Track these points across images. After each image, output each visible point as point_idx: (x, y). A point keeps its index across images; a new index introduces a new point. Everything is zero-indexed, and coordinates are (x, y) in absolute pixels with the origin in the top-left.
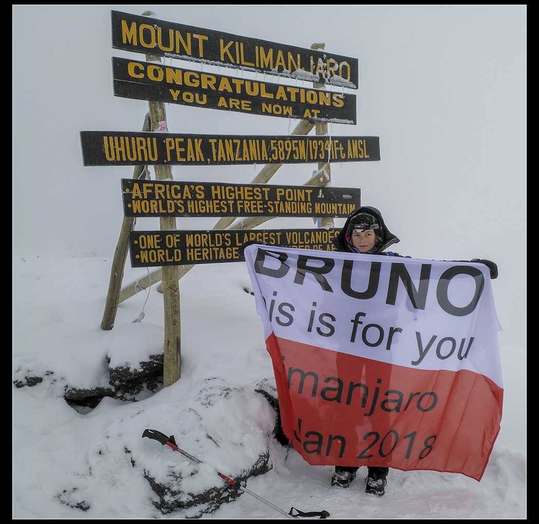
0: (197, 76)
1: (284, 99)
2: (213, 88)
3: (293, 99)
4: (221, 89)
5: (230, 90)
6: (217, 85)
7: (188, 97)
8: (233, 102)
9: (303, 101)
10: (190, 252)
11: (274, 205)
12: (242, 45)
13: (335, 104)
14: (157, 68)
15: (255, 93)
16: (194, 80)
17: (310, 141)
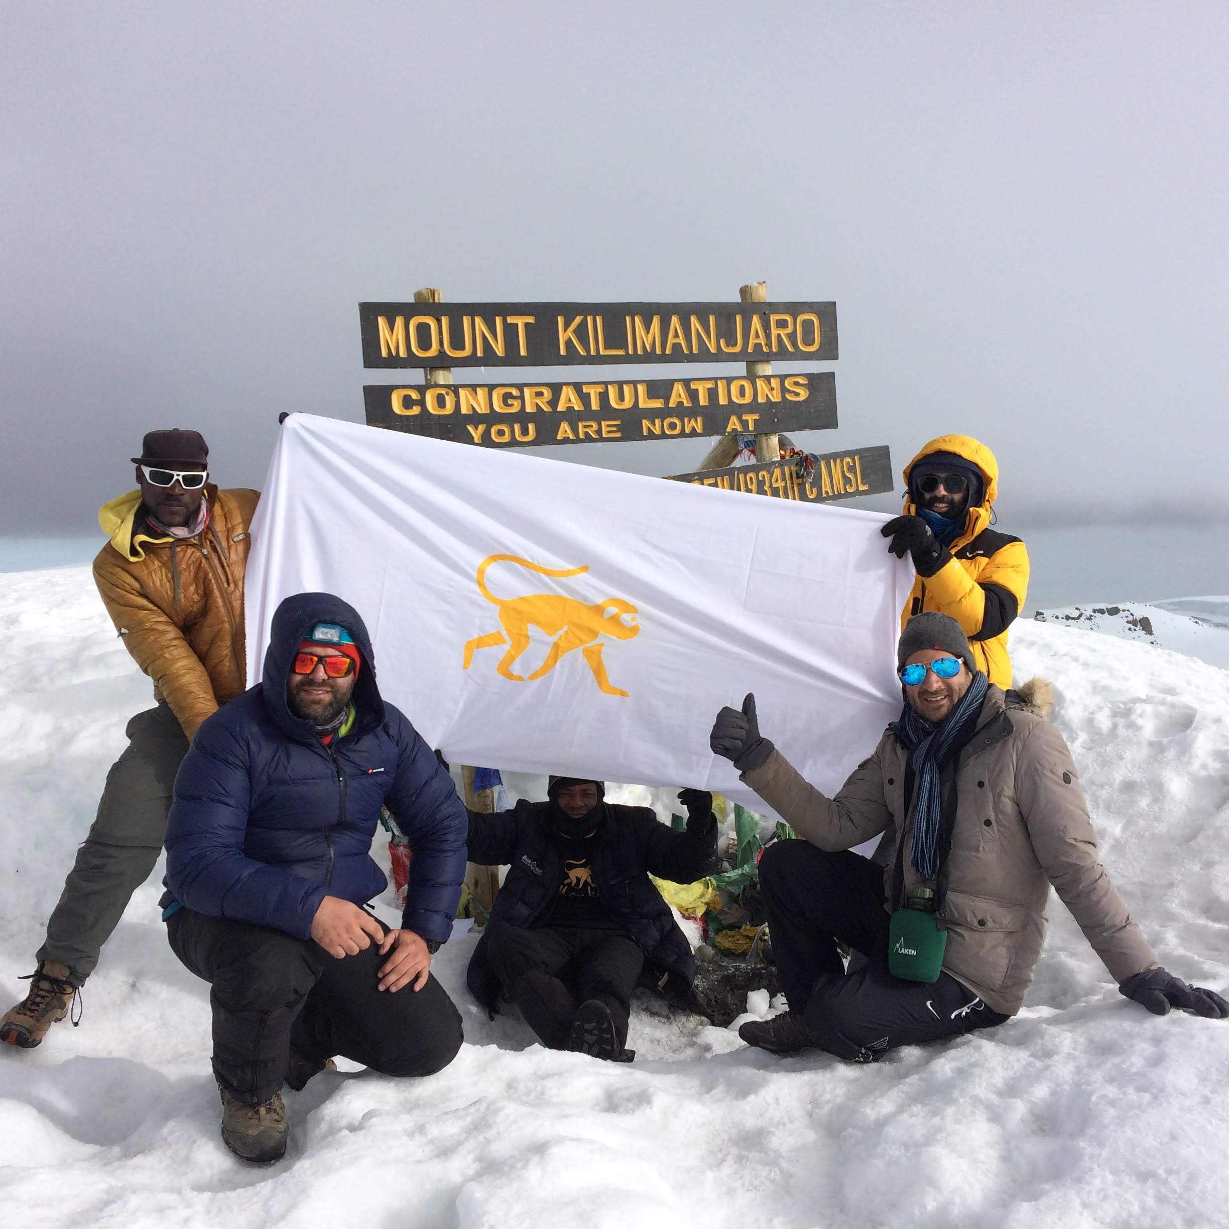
0: (515, 392)
1: (686, 404)
2: (547, 408)
3: (703, 401)
4: (561, 408)
5: (577, 406)
6: (554, 402)
7: (501, 433)
8: (585, 427)
9: (723, 401)
12: (598, 319)
13: (789, 397)
14: (443, 391)
15: (628, 404)
16: (510, 402)
17: (741, 476)
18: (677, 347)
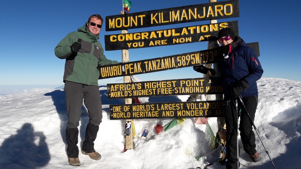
0: (139, 34)
1: (186, 34)
2: (147, 38)
3: (192, 32)
5: (155, 37)
6: (149, 36)
7: (135, 45)
8: (157, 42)
9: (198, 32)
10: (134, 113)
11: (179, 90)
12: (162, 13)
14: (122, 35)
15: (169, 35)
16: (138, 37)
17: (203, 53)
18: (184, 18)
